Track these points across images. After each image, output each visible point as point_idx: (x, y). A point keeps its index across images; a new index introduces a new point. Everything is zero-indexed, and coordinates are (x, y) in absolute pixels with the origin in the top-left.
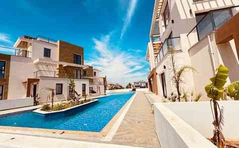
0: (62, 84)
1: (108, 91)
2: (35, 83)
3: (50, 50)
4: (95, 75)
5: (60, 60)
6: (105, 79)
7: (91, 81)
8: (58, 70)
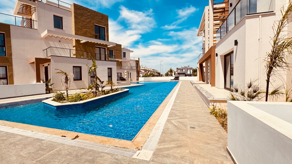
0: (80, 67)
1: (141, 79)
2: (46, 65)
3: (62, 18)
4: (125, 56)
5: (76, 34)
6: (137, 62)
7: (119, 64)
8: (74, 48)
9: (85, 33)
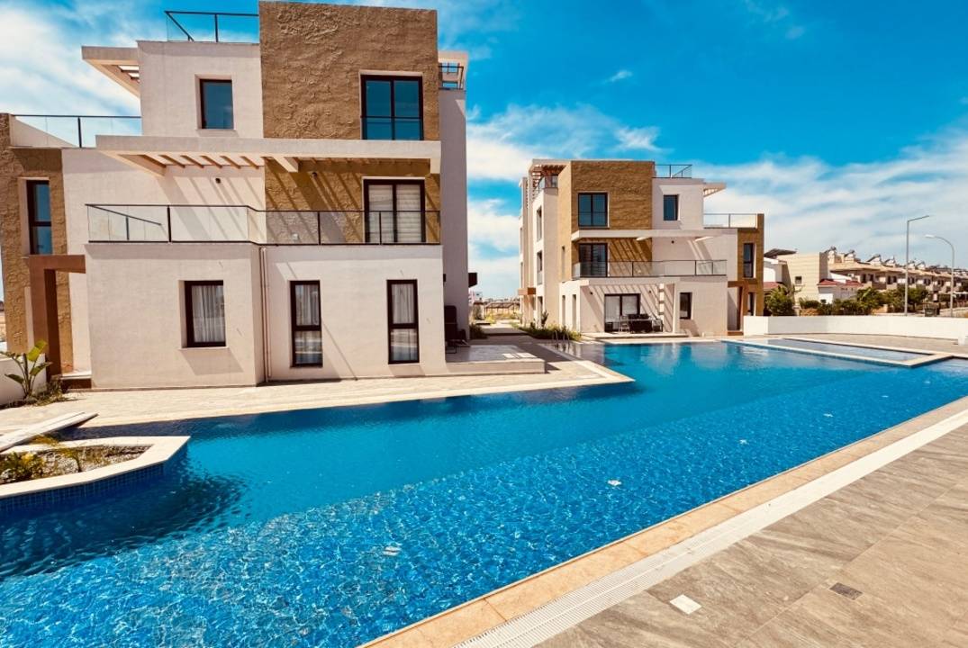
3: (228, 82)
4: (671, 215)
5: (270, 135)
6: (751, 237)
9: (310, 122)
